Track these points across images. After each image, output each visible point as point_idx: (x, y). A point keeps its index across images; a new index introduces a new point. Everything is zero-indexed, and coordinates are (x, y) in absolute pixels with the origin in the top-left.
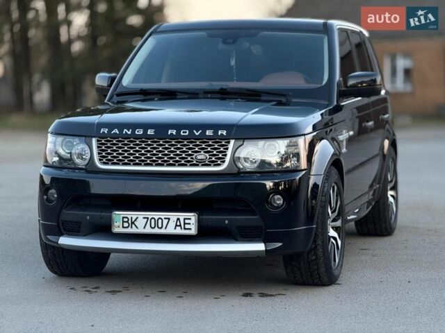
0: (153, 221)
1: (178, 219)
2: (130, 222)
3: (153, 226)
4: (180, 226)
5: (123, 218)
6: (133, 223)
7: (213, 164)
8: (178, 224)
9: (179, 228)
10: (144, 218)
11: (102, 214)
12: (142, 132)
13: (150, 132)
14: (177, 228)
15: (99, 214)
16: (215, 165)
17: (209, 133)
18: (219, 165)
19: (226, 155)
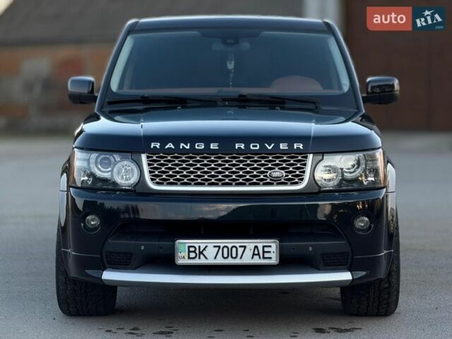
0: (225, 250)
1: (256, 247)
2: (197, 252)
3: (225, 255)
4: (258, 254)
5: (189, 247)
6: (201, 253)
7: (289, 183)
8: (256, 252)
9: (257, 257)
10: (215, 247)
11: (161, 243)
12: (203, 147)
13: (213, 146)
14: (255, 257)
15: (157, 243)
16: (292, 184)
17: (283, 146)
18: (296, 183)
19: (304, 172)
